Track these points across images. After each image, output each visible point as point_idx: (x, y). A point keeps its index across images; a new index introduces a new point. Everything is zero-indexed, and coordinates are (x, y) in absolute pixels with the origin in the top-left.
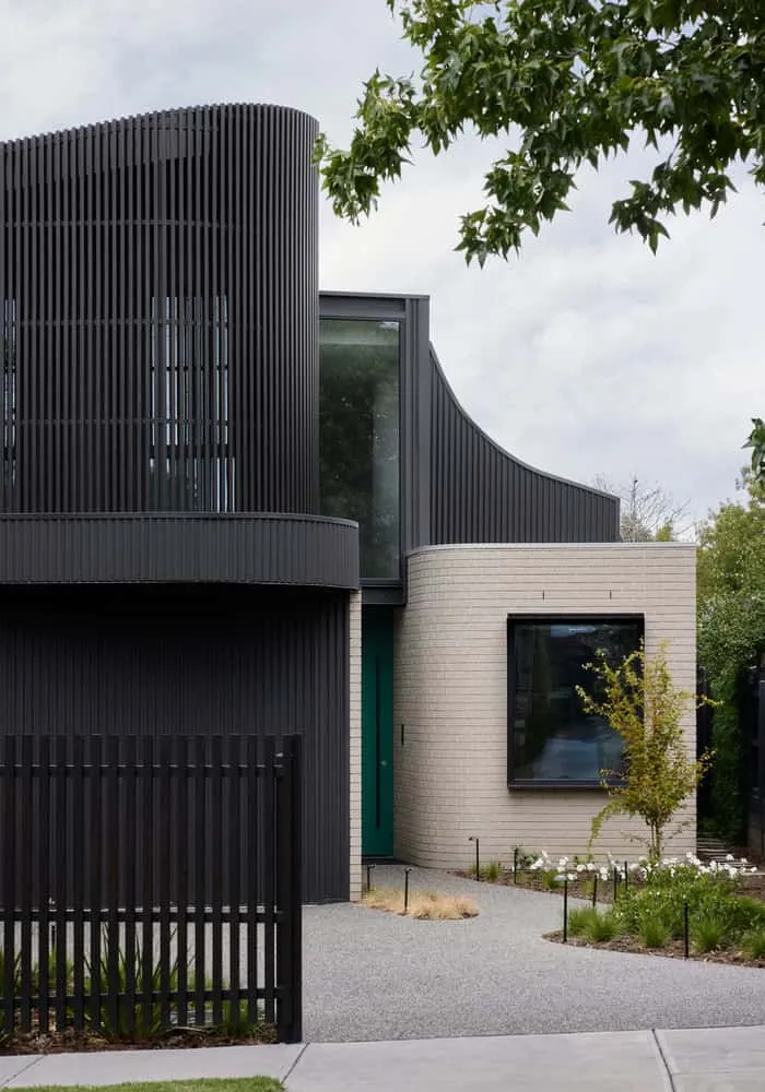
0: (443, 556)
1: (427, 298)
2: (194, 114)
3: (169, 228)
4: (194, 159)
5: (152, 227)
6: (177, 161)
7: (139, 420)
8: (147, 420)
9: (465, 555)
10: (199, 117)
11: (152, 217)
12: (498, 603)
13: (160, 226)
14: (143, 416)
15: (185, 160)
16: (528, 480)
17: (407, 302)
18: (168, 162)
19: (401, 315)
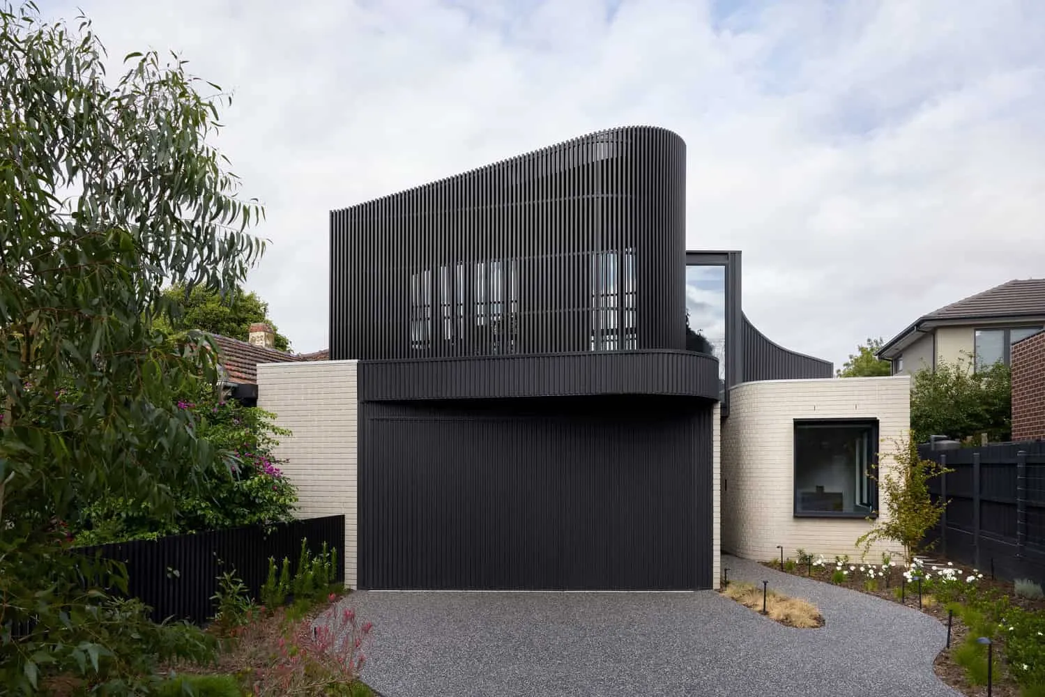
0: (748, 388)
1: (740, 253)
2: (617, 132)
3: (603, 198)
4: (617, 159)
5: (593, 199)
6: (607, 160)
7: (585, 309)
8: (590, 309)
9: (766, 386)
10: (620, 134)
11: (593, 193)
12: (787, 413)
13: (597, 198)
14: (588, 306)
15: (612, 159)
16: (787, 357)
17: (729, 254)
18: (602, 161)
19: (727, 262)
